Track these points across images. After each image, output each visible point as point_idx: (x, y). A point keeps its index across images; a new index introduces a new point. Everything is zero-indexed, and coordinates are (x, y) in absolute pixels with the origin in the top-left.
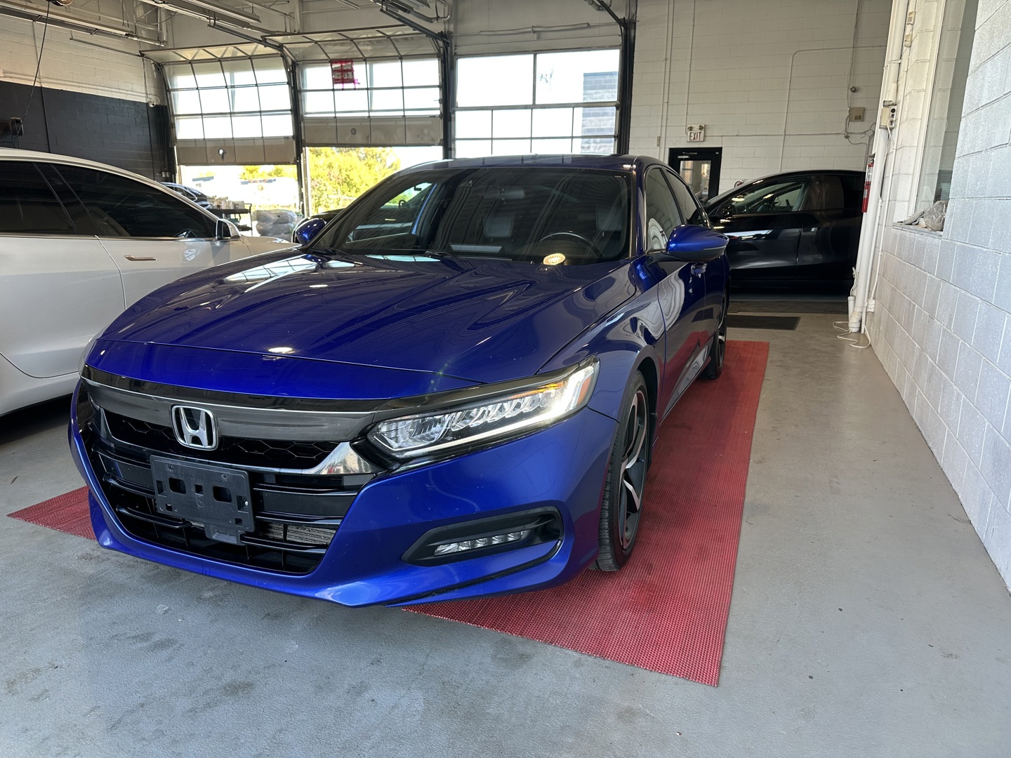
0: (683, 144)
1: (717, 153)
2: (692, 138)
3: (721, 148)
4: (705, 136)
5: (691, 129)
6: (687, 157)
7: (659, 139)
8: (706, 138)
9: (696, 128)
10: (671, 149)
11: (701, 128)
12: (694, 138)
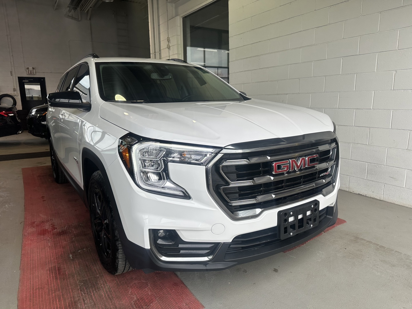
0: (25, 75)
1: (42, 80)
2: (30, 73)
3: (44, 78)
4: (36, 72)
5: (28, 68)
6: (28, 81)
7: (11, 73)
8: (37, 73)
9: (31, 68)
10: (18, 77)
11: (33, 68)
12: (31, 73)
